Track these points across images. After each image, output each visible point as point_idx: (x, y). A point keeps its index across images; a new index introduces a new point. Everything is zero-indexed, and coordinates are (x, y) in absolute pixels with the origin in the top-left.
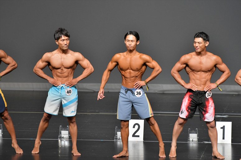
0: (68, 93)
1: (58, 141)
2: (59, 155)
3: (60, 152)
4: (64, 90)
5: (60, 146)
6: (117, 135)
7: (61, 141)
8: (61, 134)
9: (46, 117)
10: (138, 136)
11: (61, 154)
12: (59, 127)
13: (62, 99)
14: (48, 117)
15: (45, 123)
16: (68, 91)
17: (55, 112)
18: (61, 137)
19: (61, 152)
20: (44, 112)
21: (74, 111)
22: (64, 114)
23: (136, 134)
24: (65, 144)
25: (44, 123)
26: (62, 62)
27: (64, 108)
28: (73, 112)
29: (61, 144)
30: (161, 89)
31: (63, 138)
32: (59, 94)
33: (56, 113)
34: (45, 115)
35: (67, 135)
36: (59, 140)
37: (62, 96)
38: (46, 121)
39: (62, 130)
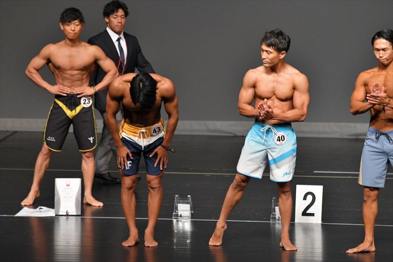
0: (280, 140)
1: (172, 222)
2: (175, 247)
3: (175, 241)
4: (272, 136)
5: (176, 231)
6: (275, 212)
7: (177, 221)
8: (177, 210)
9: (239, 182)
10: (313, 215)
11: (177, 244)
12: (175, 197)
13: (269, 150)
14: (243, 181)
15: (237, 193)
16: (279, 137)
17: (256, 172)
18: (177, 215)
19: (177, 240)
20: (236, 172)
21: (288, 172)
22: (272, 178)
23: (308, 212)
24: (184, 228)
25: (236, 191)
26: (274, 88)
27: (273, 166)
28: (286, 174)
29: (178, 227)
30: (354, 132)
31: (181, 216)
32: (263, 141)
33: (258, 175)
34: (237, 177)
35: (187, 211)
36: (175, 221)
37: (269, 146)
38: (238, 189)
39: (180, 203)
